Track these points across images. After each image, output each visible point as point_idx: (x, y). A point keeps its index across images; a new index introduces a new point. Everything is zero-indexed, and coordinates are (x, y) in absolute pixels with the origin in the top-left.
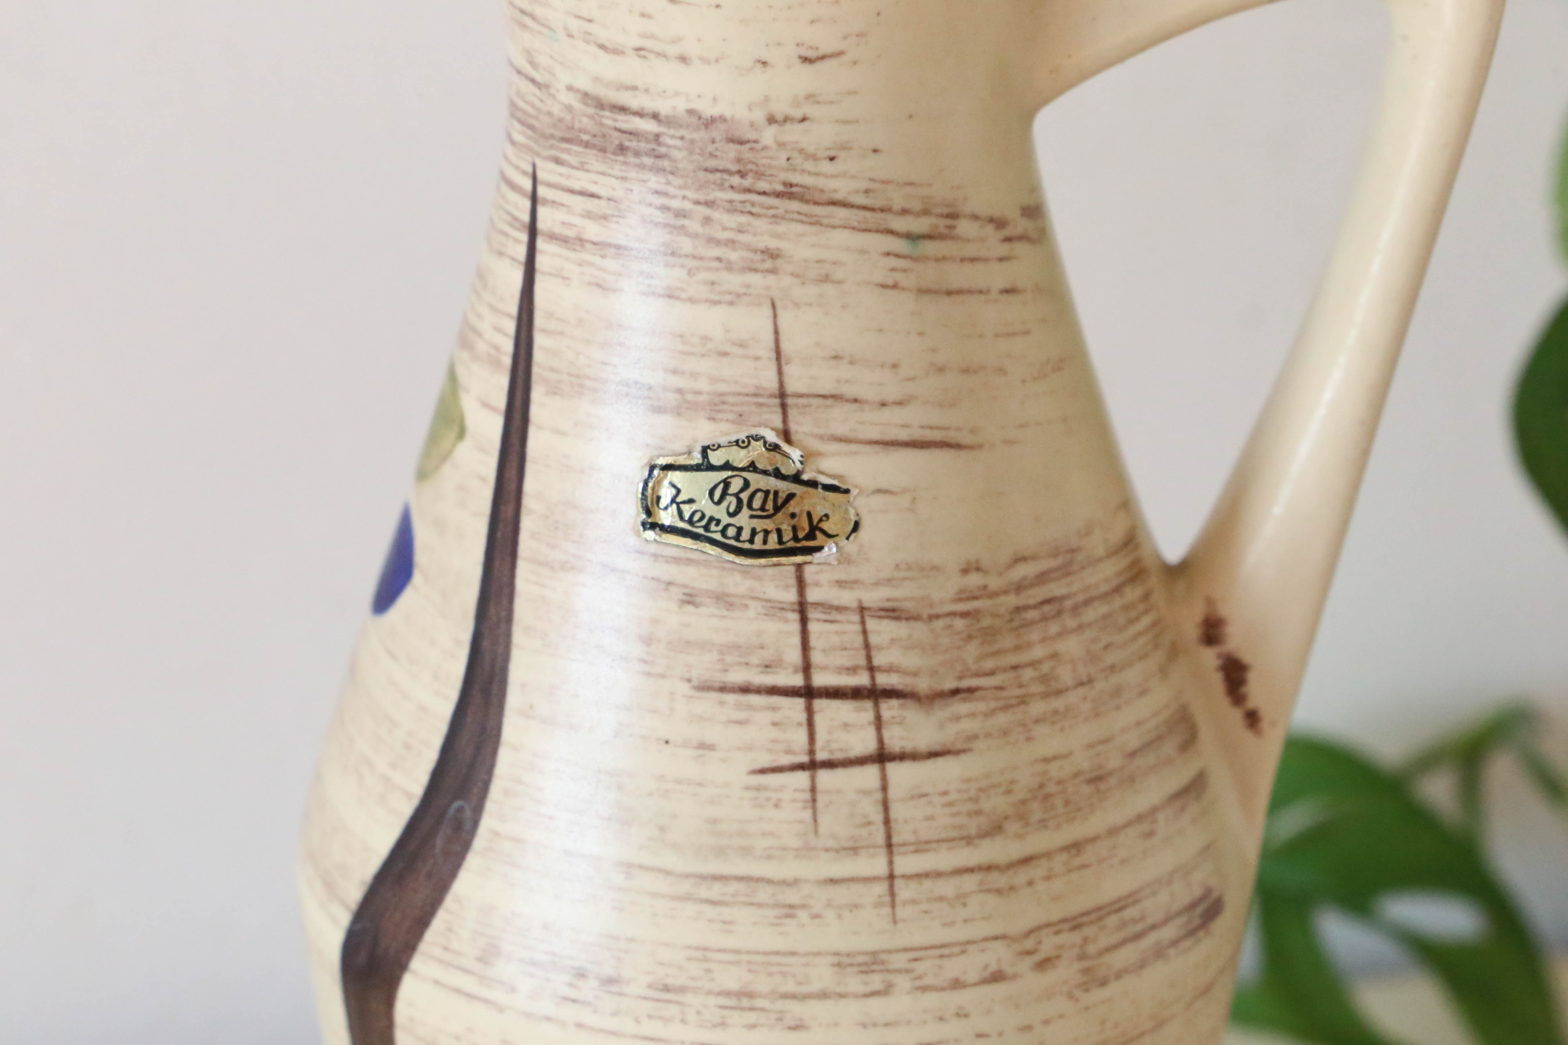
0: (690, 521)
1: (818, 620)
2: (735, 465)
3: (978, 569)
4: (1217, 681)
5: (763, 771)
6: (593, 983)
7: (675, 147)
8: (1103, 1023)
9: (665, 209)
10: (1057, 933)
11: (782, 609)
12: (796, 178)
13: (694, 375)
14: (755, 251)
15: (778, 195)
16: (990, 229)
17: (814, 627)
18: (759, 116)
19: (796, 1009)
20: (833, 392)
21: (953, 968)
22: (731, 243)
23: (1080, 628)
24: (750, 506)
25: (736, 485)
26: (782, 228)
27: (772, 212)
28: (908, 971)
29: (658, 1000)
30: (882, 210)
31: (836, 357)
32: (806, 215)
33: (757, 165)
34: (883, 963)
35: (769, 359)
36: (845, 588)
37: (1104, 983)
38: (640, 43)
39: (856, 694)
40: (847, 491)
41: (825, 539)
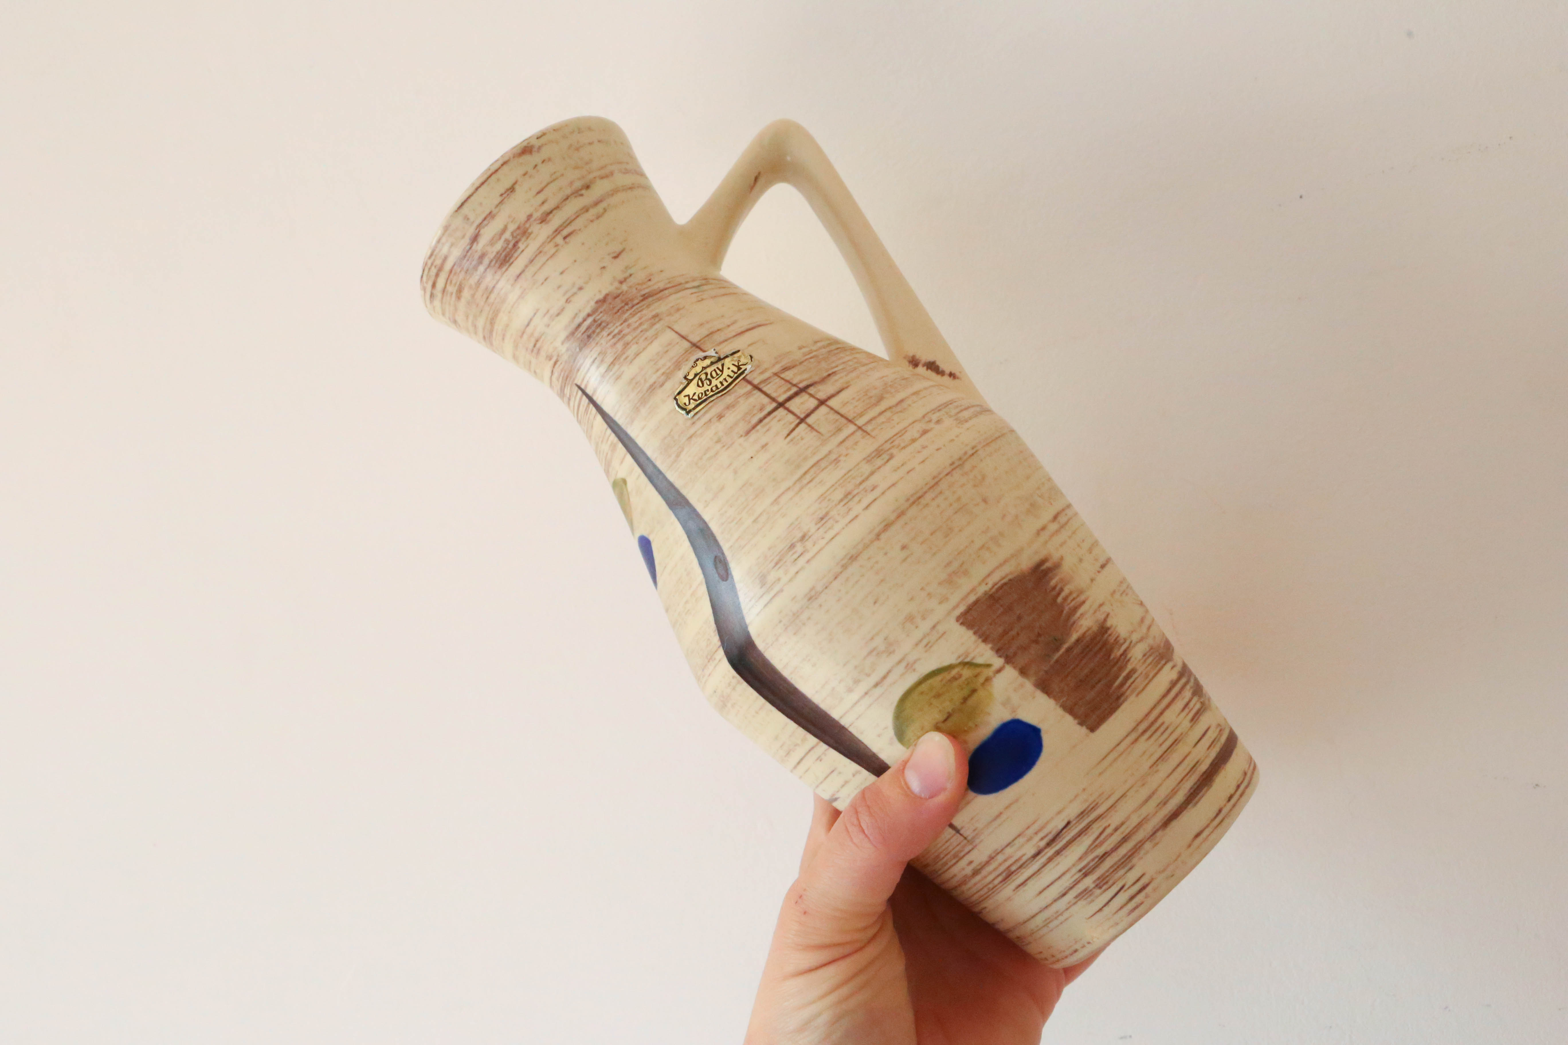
0: (699, 398)
1: (765, 386)
2: (698, 372)
4: (930, 374)
5: (788, 435)
6: (799, 545)
7: (601, 318)
9: (614, 337)
11: (750, 393)
12: (643, 292)
13: (664, 365)
14: (650, 319)
15: (642, 300)
17: (765, 389)
18: (616, 284)
19: (870, 484)
20: (709, 333)
21: (908, 437)
22: (641, 324)
24: (713, 378)
25: (703, 377)
26: (652, 307)
27: (645, 307)
28: (893, 447)
29: (823, 525)
30: (679, 285)
31: (701, 325)
32: (656, 299)
33: (629, 298)
34: (882, 450)
35: (681, 340)
36: (764, 373)
38: (566, 299)
39: (796, 394)
40: (739, 351)
41: (744, 366)
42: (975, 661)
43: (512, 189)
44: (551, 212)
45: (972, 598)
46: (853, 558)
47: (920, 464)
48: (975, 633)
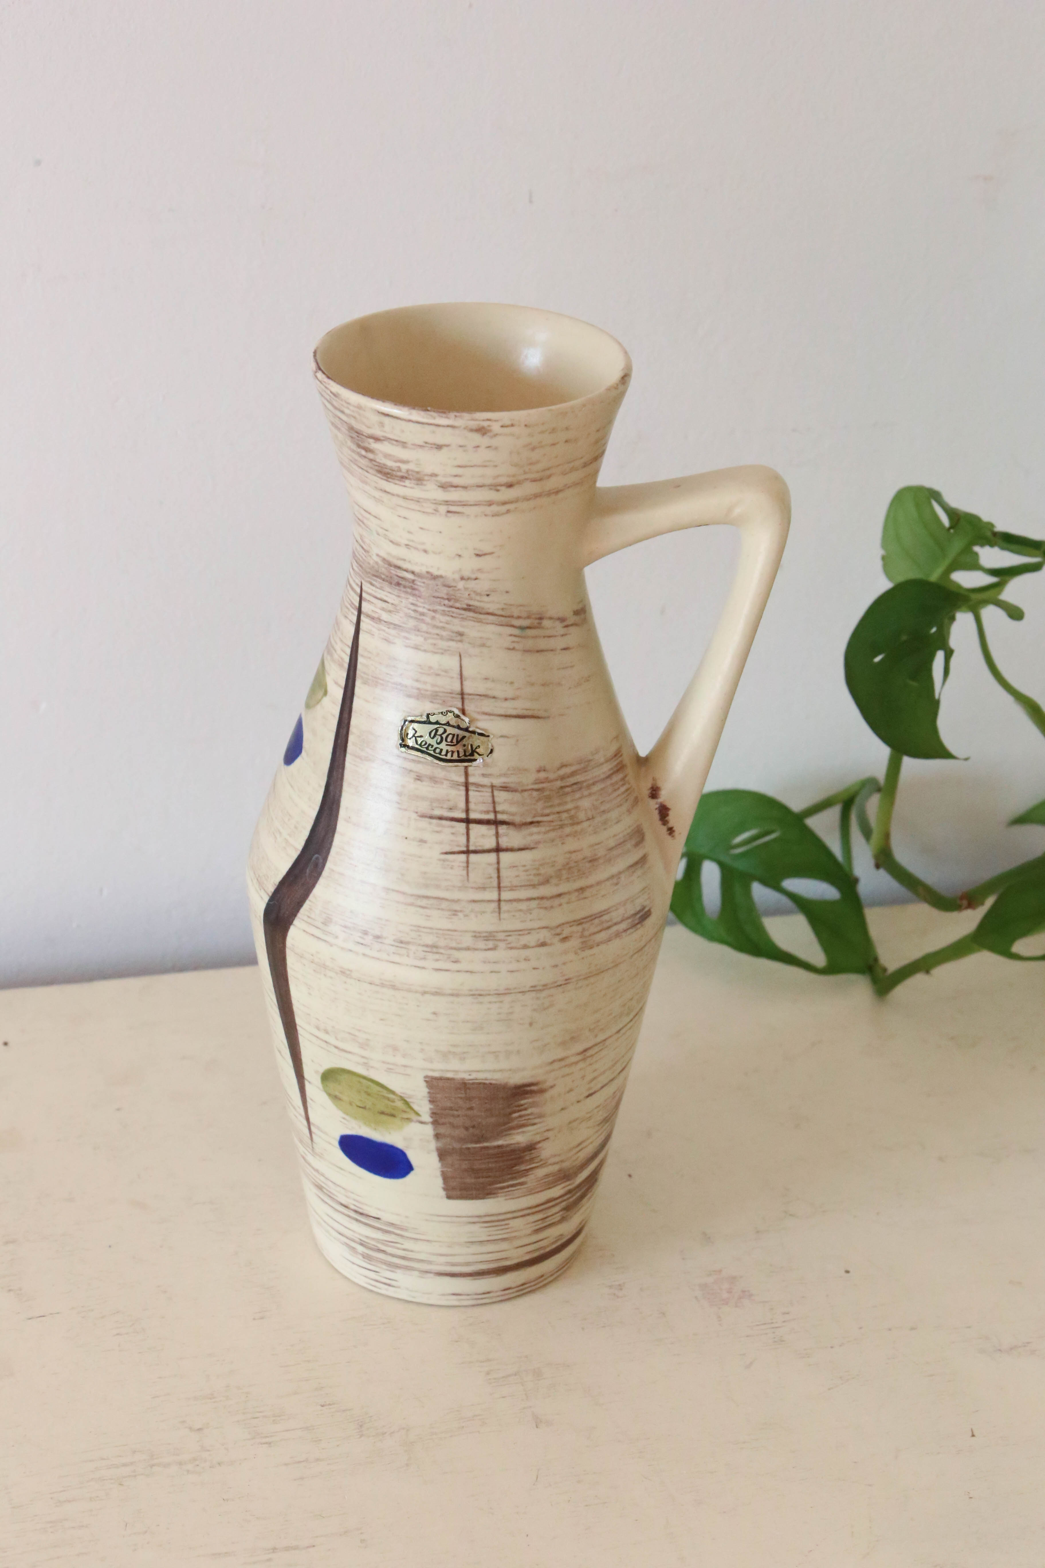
0: (420, 745)
1: (473, 790)
2: (441, 722)
3: (544, 771)
4: (655, 815)
5: (446, 853)
6: (371, 937)
7: (420, 586)
8: (590, 964)
9: (415, 611)
10: (571, 926)
11: (458, 785)
12: (471, 603)
13: (425, 683)
15: (465, 609)
16: (557, 623)
17: (471, 793)
18: (457, 576)
19: (457, 954)
20: (485, 693)
21: (525, 940)
22: (443, 628)
23: (590, 795)
24: (446, 740)
25: (441, 731)
26: (465, 623)
27: (461, 616)
28: (504, 940)
29: (397, 947)
30: (509, 617)
31: (486, 679)
32: (476, 618)
33: (455, 596)
34: (494, 936)
35: (458, 678)
36: (485, 777)
37: (591, 948)
38: (407, 542)
39: (488, 822)
40: (488, 736)
41: (478, 756)
42: (412, 1105)
43: (439, 447)
44: (456, 487)
45: (450, 1075)
46: (394, 987)
47: (508, 971)
48: (429, 1093)
